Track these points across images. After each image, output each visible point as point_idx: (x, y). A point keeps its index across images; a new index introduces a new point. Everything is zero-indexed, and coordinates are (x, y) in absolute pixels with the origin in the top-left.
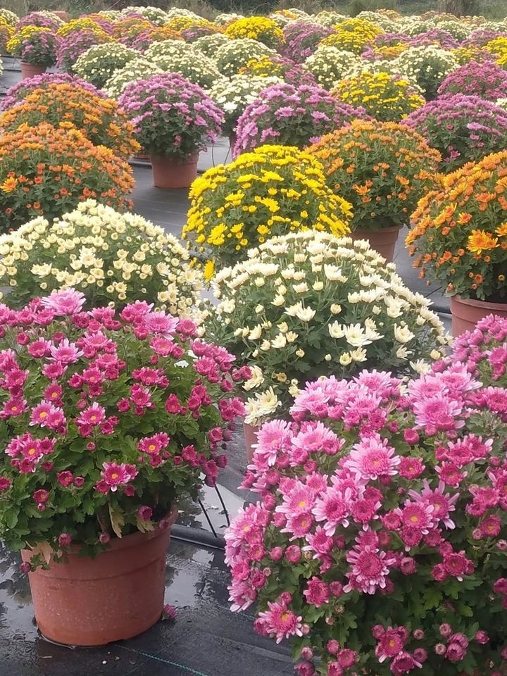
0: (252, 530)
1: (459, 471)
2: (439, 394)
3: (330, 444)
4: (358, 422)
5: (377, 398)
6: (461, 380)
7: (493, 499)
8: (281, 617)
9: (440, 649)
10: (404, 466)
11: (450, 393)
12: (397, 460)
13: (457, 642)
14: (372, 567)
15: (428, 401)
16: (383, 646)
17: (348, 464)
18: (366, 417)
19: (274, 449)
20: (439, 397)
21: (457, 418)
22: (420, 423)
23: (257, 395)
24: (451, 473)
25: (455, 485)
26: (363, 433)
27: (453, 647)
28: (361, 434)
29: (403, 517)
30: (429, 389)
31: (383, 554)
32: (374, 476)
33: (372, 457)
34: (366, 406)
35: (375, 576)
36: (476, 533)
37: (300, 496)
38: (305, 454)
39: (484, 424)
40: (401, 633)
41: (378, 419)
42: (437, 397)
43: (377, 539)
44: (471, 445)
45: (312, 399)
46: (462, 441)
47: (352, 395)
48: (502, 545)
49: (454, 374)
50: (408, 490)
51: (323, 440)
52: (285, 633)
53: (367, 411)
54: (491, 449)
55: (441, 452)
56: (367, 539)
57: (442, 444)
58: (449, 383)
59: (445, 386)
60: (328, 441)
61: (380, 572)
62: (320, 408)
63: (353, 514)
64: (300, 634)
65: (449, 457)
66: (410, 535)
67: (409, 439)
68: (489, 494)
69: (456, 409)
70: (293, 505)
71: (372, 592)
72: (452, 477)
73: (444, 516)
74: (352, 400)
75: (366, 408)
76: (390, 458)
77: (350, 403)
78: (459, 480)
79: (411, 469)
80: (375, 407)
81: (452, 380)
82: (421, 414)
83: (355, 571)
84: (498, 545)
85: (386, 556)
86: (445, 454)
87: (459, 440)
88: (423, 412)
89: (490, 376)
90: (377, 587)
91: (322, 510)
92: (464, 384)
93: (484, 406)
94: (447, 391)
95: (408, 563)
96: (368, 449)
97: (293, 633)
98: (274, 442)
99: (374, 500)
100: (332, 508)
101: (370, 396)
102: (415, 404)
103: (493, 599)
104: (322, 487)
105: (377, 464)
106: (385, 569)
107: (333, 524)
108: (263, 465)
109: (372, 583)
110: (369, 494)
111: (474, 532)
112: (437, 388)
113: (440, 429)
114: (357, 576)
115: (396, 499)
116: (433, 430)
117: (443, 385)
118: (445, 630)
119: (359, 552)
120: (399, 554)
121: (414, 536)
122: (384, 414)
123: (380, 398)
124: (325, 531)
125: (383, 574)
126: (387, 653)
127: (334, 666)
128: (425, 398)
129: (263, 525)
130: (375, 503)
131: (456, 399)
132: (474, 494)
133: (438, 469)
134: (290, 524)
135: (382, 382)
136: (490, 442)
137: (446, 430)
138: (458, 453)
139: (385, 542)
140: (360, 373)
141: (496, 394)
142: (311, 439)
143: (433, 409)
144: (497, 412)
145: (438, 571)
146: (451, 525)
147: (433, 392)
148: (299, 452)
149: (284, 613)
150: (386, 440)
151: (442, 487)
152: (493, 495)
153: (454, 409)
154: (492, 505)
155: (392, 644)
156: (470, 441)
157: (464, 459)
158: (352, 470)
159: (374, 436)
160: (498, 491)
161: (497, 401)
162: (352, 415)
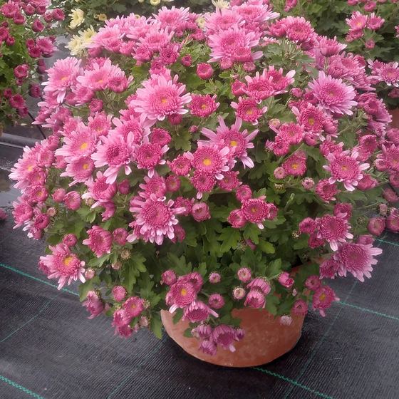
0: (35, 171)
1: (258, 107)
2: (235, 26)
3: (117, 81)
4: (148, 58)
5: (169, 32)
6: (258, 11)
7: (297, 135)
8: (64, 261)
9: (238, 293)
10: (197, 104)
11: (246, 24)
12: (188, 98)
13: (258, 288)
14: (159, 216)
15: (223, 34)
16: (174, 296)
17: (133, 103)
18: (157, 52)
19: (63, 87)
20: (235, 29)
21: (255, 49)
22: (216, 56)
23: (80, 32)
24: (249, 109)
25: (254, 121)
26: (153, 69)
27: (254, 294)
28: (151, 71)
29: (194, 161)
30: (225, 22)
31: (171, 202)
32: (162, 116)
33: (160, 96)
34: (158, 41)
35: (163, 226)
36: (278, 172)
37: (83, 137)
38: (90, 93)
39: (283, 53)
40: (194, 281)
41: (169, 54)
42: (233, 29)
43: (164, 185)
44: (271, 78)
45: (108, 35)
46: (261, 74)
47: (144, 30)
48: (308, 183)
49: (251, 6)
50: (200, 128)
51: (109, 78)
52: (68, 278)
53: (158, 46)
54: (293, 80)
55: (237, 86)
56: (153, 186)
57: (239, 77)
58: (246, 15)
59: (241, 18)
60: (114, 79)
61: (168, 221)
62: (114, 44)
63: (136, 160)
64: (83, 280)
65: (247, 92)
66: (203, 180)
67: (202, 74)
68: (293, 130)
69: (254, 40)
70: (74, 148)
71: (159, 242)
72: (250, 113)
73: (242, 154)
74: (143, 36)
75: (157, 44)
76: (181, 95)
77: (141, 39)
78: (259, 116)
79: (203, 106)
80: (166, 42)
81: (249, 12)
82: (216, 47)
83: (139, 221)
84: (304, 184)
85: (175, 204)
86: (242, 89)
87: (257, 73)
88: (218, 45)
89: (283, 8)
90: (165, 238)
91: (102, 155)
92: (261, 15)
93: (283, 35)
94: (244, 22)
95: (201, 209)
96: (156, 86)
97: (76, 279)
98: (64, 79)
99: (162, 142)
100: (113, 153)
101: (162, 30)
102: (211, 37)
103: (297, 236)
104: (105, 129)
105: (166, 102)
106: (173, 218)
107: (114, 170)
108: (54, 102)
109: (159, 233)
110: (156, 136)
111: (276, 170)
112: (233, 20)
113: (237, 62)
114: (142, 226)
115: (188, 137)
116: (229, 64)
117: (239, 17)
118: (245, 274)
119: (144, 200)
120: (190, 200)
121: (208, 181)
122: (176, 48)
123: (173, 33)
124: (106, 178)
125: (171, 224)
126: (179, 302)
127: (120, 315)
128: (221, 30)
129: (46, 166)
130: (162, 146)
131: (253, 29)
132: (276, 131)
133: (234, 105)
134: (70, 168)
135: (180, 18)
136: (292, 73)
137: (243, 63)
138: (256, 87)
139: (174, 187)
140: (160, 10)
141: (296, 24)
142: (98, 77)
143: (229, 41)
144: (297, 41)
145: (235, 217)
146: (249, 163)
147: (229, 24)
148: (84, 91)
149: (67, 257)
150: (176, 77)
151: (239, 124)
152: (297, 130)
153: (252, 39)
154: (297, 142)
155: (184, 293)
156: (269, 74)
157: (263, 93)
158: (137, 110)
159: (164, 72)
160: (303, 126)
161: (296, 31)
162: (142, 51)
